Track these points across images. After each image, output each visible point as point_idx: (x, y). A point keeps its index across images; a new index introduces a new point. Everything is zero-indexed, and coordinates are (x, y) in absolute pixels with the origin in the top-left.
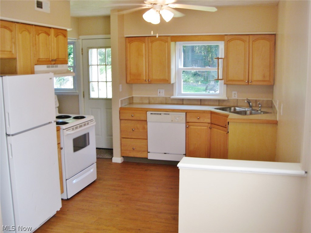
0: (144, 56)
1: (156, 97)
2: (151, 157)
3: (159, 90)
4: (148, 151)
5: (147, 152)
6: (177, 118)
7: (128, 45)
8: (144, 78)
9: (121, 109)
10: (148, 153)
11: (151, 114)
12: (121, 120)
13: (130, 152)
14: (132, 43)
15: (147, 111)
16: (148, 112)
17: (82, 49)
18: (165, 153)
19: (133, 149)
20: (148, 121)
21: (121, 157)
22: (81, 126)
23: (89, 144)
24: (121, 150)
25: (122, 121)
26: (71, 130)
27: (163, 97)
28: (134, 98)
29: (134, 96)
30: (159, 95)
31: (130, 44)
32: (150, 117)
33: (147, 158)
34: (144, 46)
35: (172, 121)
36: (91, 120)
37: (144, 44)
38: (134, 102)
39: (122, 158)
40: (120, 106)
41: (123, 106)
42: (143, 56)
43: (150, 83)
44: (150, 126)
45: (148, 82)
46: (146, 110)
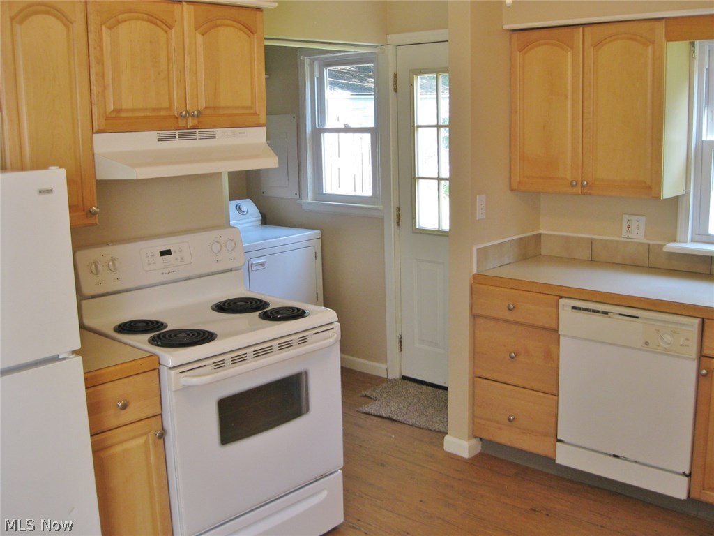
0: (569, 96)
1: (617, 241)
2: (565, 457)
3: (626, 217)
4: (559, 438)
5: (553, 440)
6: (668, 338)
7: (518, 55)
8: (569, 177)
9: (478, 280)
10: (558, 444)
11: (574, 308)
12: (474, 316)
13: (500, 428)
14: (531, 49)
15: (561, 297)
16: (562, 301)
17: (396, 76)
18: (615, 456)
19: (510, 421)
20: (560, 332)
21: (469, 438)
22: (285, 346)
23: (308, 410)
24: (473, 416)
25: (481, 321)
26: (210, 368)
27: (641, 244)
28: (542, 238)
29: (542, 232)
30: (624, 235)
31: (525, 54)
32: (569, 319)
33: (555, 460)
34: (570, 60)
35: (647, 343)
36: (326, 327)
37: (570, 54)
38: (544, 252)
39: (474, 442)
40: (475, 271)
41: (492, 268)
42: (567, 97)
43: (586, 194)
44: (567, 349)
45: (578, 189)
46: (561, 293)
